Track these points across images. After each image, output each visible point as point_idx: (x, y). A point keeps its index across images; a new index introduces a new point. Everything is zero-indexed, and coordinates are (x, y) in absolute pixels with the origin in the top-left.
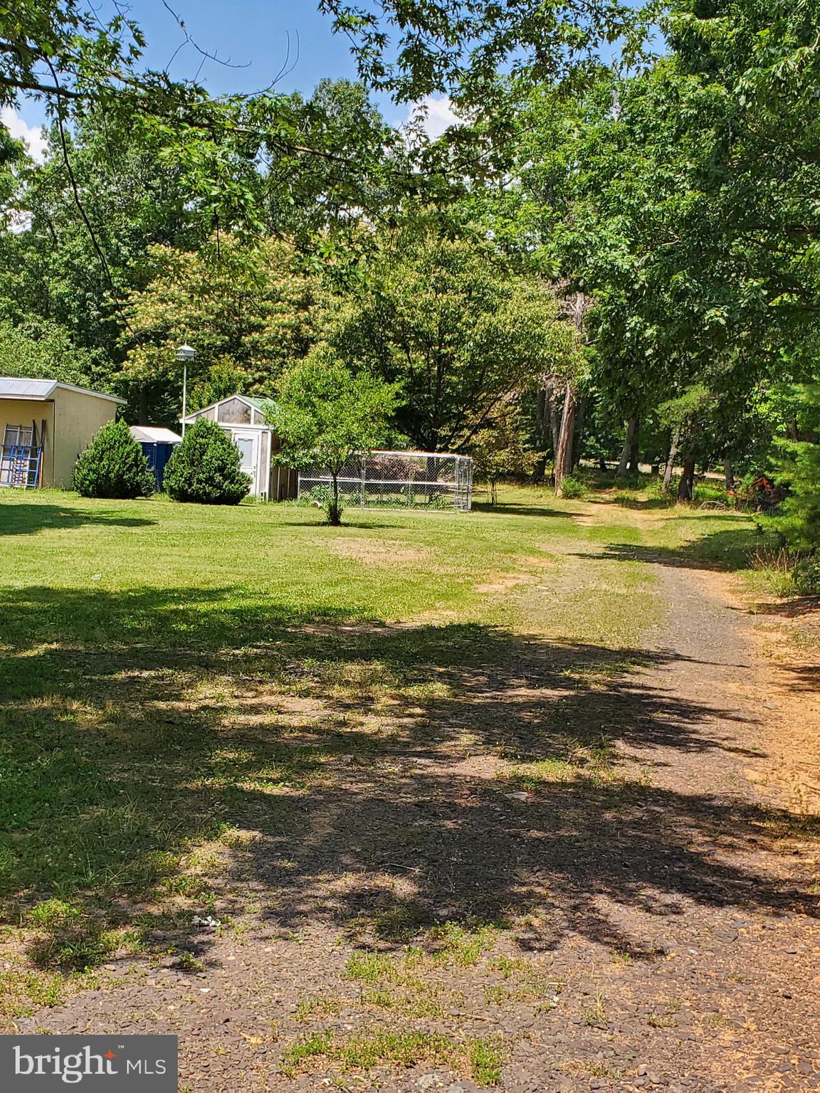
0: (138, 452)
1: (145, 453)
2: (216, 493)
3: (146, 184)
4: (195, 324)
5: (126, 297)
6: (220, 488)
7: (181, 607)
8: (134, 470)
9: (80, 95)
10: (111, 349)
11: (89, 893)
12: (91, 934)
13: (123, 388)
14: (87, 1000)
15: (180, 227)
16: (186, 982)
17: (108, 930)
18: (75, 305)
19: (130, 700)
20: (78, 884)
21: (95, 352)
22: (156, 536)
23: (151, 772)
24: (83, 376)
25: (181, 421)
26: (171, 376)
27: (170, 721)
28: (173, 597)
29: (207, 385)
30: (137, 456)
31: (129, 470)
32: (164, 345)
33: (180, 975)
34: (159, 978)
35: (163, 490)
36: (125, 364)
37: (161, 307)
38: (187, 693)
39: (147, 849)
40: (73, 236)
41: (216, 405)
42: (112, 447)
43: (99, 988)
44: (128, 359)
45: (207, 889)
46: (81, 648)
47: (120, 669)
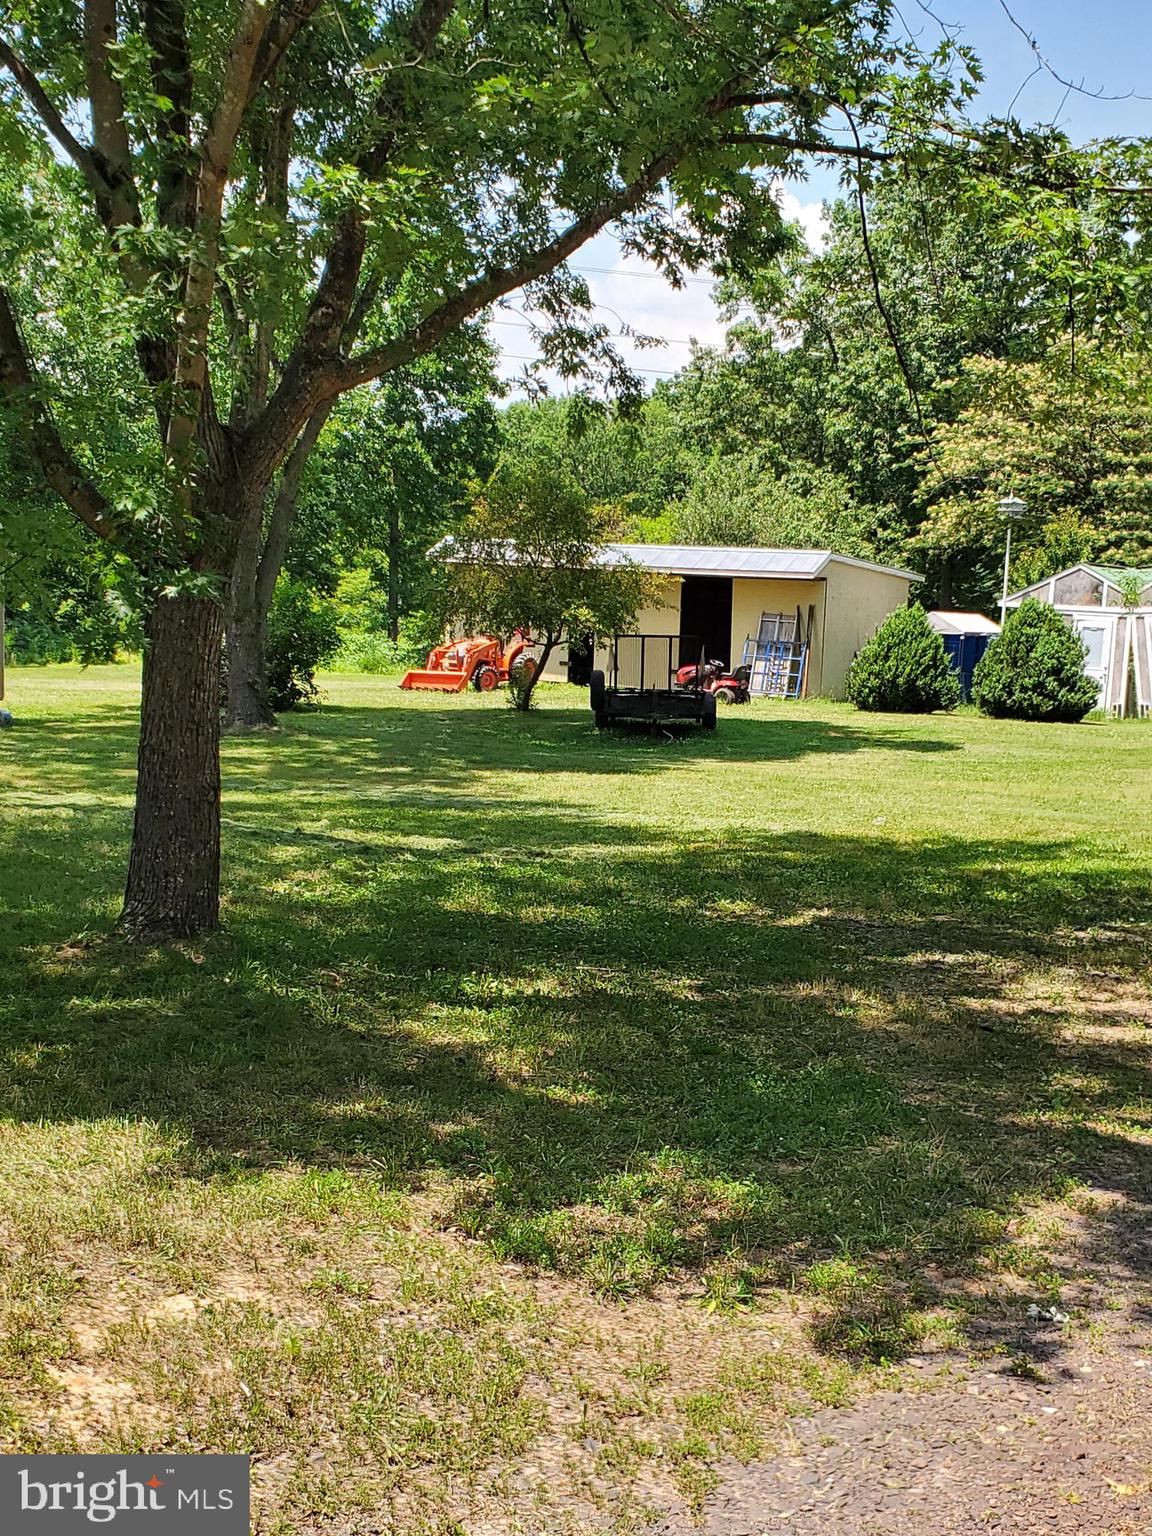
0: (938, 648)
1: (947, 650)
2: (1048, 706)
3: (963, 272)
4: (1025, 465)
5: (930, 431)
6: (1054, 698)
7: (998, 867)
8: (932, 672)
9: (891, 156)
10: (904, 506)
11: (882, 1256)
12: (887, 1314)
13: (918, 560)
14: (885, 1404)
15: (1008, 330)
16: (1023, 1396)
17: (912, 1310)
18: (858, 446)
19: (930, 993)
20: (868, 1243)
21: (883, 511)
22: (960, 767)
23: (962, 1096)
24: (865, 544)
25: (1000, 603)
26: (987, 541)
27: (984, 1025)
28: (987, 853)
29: (1040, 551)
30: (936, 653)
31: (924, 673)
32: (979, 498)
33: (1013, 1383)
34: (983, 1386)
35: (971, 701)
36: (924, 525)
37: (978, 444)
38: (1009, 988)
39: (960, 1203)
40: (859, 350)
41: (1052, 580)
42: (902, 642)
43: (900, 1390)
44: (927, 518)
45: (1048, 1268)
46: (861, 918)
47: (915, 949)
